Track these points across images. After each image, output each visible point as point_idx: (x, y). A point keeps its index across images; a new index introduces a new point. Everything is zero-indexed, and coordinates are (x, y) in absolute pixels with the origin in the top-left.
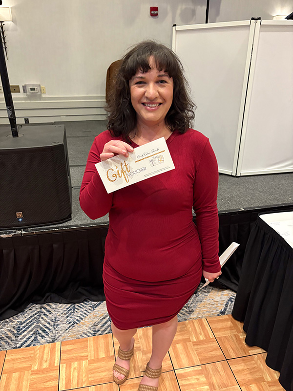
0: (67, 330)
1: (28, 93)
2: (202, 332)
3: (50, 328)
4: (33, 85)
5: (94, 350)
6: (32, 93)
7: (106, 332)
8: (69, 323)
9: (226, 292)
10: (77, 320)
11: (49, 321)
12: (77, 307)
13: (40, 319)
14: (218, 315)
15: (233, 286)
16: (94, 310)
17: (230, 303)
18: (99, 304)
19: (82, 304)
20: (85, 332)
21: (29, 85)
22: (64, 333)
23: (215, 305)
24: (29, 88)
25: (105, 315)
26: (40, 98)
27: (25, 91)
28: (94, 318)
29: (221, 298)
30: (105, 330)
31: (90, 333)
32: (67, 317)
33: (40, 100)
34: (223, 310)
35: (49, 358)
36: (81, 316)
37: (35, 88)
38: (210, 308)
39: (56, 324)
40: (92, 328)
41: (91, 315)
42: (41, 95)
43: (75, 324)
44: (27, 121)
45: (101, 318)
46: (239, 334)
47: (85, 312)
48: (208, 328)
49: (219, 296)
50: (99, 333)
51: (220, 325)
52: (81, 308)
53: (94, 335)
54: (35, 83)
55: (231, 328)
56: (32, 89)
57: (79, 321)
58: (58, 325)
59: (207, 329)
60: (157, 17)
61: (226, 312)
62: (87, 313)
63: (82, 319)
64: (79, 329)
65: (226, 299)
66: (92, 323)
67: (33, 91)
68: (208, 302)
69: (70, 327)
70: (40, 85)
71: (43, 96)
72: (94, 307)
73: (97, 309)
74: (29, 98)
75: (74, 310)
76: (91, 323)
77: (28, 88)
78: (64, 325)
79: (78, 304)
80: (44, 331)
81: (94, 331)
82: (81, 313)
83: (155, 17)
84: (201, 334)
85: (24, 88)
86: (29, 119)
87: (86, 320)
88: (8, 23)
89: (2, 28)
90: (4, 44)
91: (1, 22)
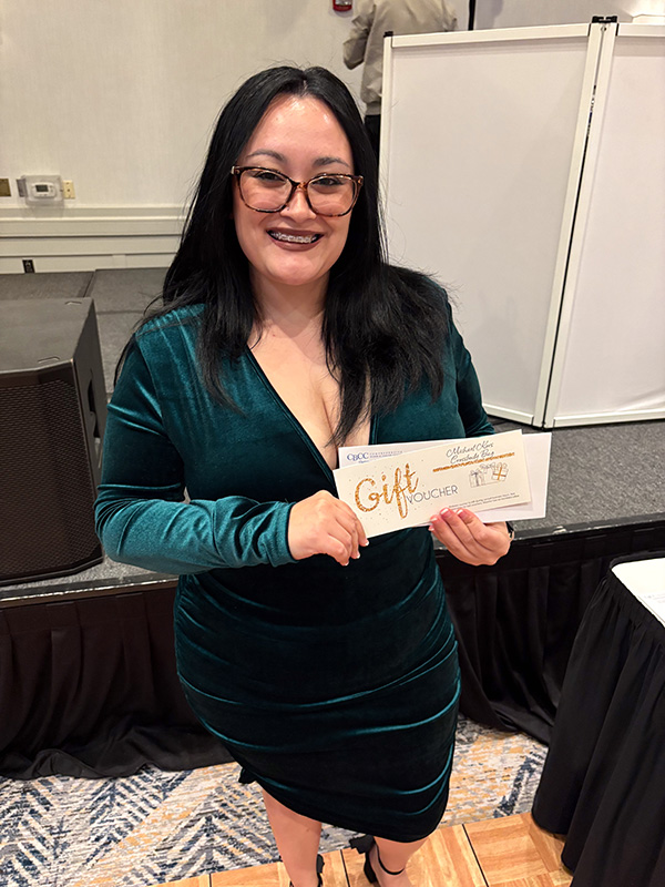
0: (88, 860)
1: (30, 199)
2: (452, 867)
3: (45, 853)
4: (43, 178)
6: (40, 197)
7: (194, 869)
8: (97, 840)
9: (517, 741)
10: (119, 831)
11: (43, 832)
12: (121, 789)
13: (21, 827)
14: (496, 815)
15: (533, 725)
16: (166, 797)
17: (526, 775)
18: (182, 779)
19: (136, 778)
20: (138, 867)
21: (34, 178)
22: (79, 870)
23: (489, 783)
24: (34, 185)
25: (193, 814)
26: (60, 209)
27: (22, 192)
28: (165, 825)
29: (502, 760)
30: (191, 863)
31: (150, 871)
32: (93, 820)
33: (61, 216)
34: (507, 799)
36: (130, 819)
37: (49, 184)
38: (474, 792)
39: (62, 841)
40: (157, 854)
41: (159, 812)
42: (61, 204)
43: (113, 844)
44: (29, 266)
45: (183, 825)
46: (551, 874)
47: (142, 804)
48: (468, 856)
49: (497, 753)
50: (175, 871)
51: (500, 847)
52: (131, 791)
54: (48, 172)
55: (529, 856)
56: (40, 188)
57: (125, 835)
58: (65, 845)
59: (467, 858)
60: (349, 12)
61: (517, 805)
62: (146, 808)
63: (132, 827)
64: (123, 858)
65: (515, 762)
66: (157, 841)
67: (43, 193)
68: (470, 773)
69: (97, 851)
70: (59, 179)
71: (69, 205)
72: (167, 788)
73: (174, 795)
74: (36, 208)
75: (112, 798)
77: (31, 187)
78: (82, 846)
79: (123, 780)
80: (27, 863)
81: (163, 865)
82: (129, 807)
83: (344, 14)
84: (449, 876)
85: (21, 184)
86: (35, 261)
87: (142, 831)
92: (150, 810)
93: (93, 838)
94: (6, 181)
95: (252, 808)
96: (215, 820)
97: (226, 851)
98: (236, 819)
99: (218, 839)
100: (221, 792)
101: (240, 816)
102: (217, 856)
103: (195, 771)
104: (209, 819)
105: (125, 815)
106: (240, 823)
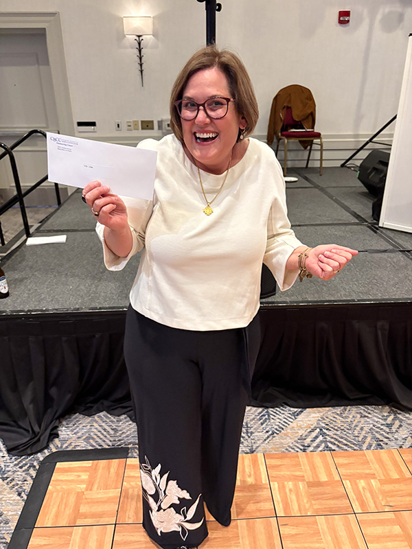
0: (265, 440)
1: (164, 131)
5: (311, 470)
7: (320, 449)
8: (267, 432)
10: (276, 429)
12: (272, 413)
16: (296, 418)
18: (302, 412)
19: (278, 409)
20: (291, 445)
21: (166, 120)
22: (262, 443)
25: (312, 427)
27: (160, 127)
28: (299, 430)
30: (318, 446)
31: (298, 448)
32: (262, 424)
35: (252, 473)
36: (281, 425)
39: (250, 431)
40: (299, 441)
41: (294, 425)
43: (275, 435)
45: (309, 430)
47: (285, 420)
50: (311, 449)
52: (277, 414)
53: (304, 451)
57: (280, 432)
58: (252, 433)
60: (347, 24)
62: (287, 421)
63: (283, 429)
64: (282, 441)
69: (268, 437)
72: (296, 415)
73: (300, 417)
75: (269, 416)
76: (296, 435)
78: (261, 434)
79: (272, 409)
81: (303, 446)
82: (278, 420)
83: (344, 25)
85: (160, 123)
87: (289, 431)
88: (148, 39)
89: (139, 44)
90: (141, 65)
91: (139, 36)
92: (289, 423)
93: (265, 431)
94: (152, 122)
95: (342, 428)
96: (324, 431)
97: (335, 444)
98: (335, 431)
99: (329, 439)
100: (324, 419)
101: (337, 430)
102: (330, 445)
103: (307, 409)
104: (321, 430)
105: (278, 424)
106: (338, 433)
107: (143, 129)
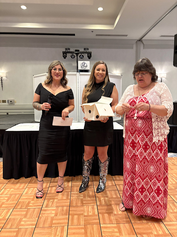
1: (9, 103)
4: (12, 100)
6: (11, 103)
21: (10, 100)
26: (14, 105)
27: (8, 102)
37: (12, 101)
44: (8, 114)
54: (13, 99)
56: (10, 101)
71: (15, 104)
74: (9, 105)
77: (9, 101)
85: (8, 101)
86: (9, 113)
88: (4, 78)
89: (1, 79)
90: (2, 85)
91: (1, 77)
94: (6, 100)
107: (3, 102)
